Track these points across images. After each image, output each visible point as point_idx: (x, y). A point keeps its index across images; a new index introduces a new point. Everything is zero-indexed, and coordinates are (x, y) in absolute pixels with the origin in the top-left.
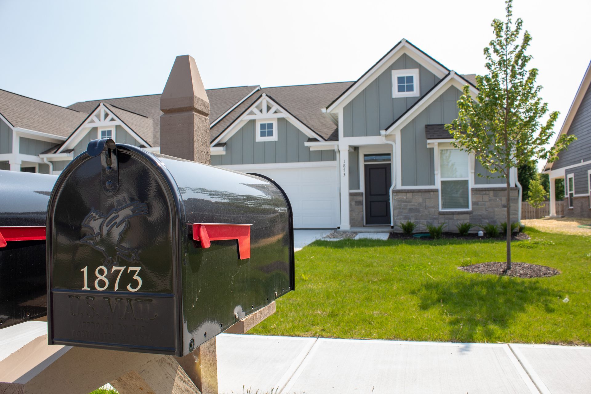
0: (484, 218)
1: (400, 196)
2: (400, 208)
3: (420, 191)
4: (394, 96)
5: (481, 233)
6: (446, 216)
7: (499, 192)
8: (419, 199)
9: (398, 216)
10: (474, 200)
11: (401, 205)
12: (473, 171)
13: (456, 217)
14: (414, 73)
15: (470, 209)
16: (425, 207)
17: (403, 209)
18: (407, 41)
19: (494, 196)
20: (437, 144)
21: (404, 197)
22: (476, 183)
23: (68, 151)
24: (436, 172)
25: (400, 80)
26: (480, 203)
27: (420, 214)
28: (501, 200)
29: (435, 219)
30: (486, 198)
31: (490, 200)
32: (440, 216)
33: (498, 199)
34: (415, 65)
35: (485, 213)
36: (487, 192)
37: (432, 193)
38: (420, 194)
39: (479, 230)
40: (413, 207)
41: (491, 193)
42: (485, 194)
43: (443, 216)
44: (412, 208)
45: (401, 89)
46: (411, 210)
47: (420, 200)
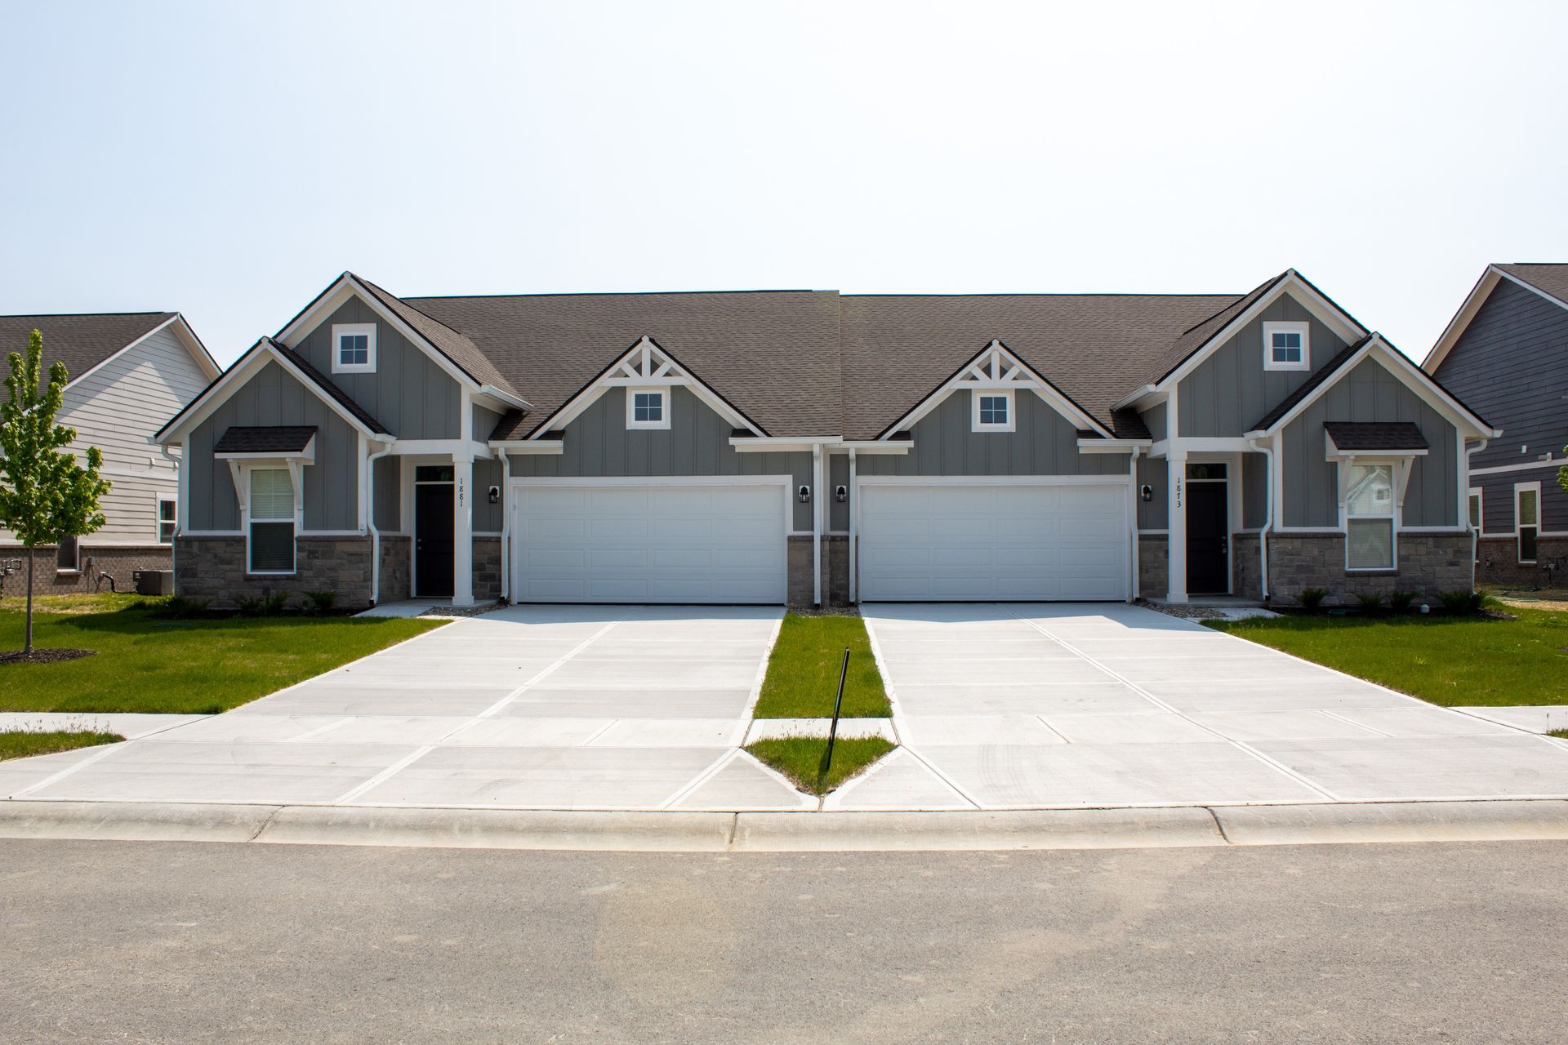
0: (1418, 583)
1: (1282, 545)
2: (1281, 566)
3: (1315, 536)
4: (1266, 368)
5: (1426, 608)
6: (1358, 579)
7: (1442, 539)
8: (1313, 549)
9: (1278, 578)
10: (1403, 553)
11: (1283, 560)
12: (1401, 504)
13: (1373, 580)
14: (1301, 329)
15: (1395, 568)
16: (1324, 563)
17: (1286, 566)
18: (1297, 274)
19: (1435, 547)
20: (1353, 457)
21: (1288, 545)
22: (1404, 524)
23: (550, 435)
24: (1340, 505)
25: (1278, 339)
26: (1412, 557)
27: (1315, 576)
28: (1446, 552)
29: (1339, 583)
30: (1422, 550)
31: (1428, 554)
32: (1348, 579)
33: (1441, 552)
34: (1302, 314)
35: (1420, 575)
36: (1424, 540)
37: (1335, 540)
38: (1316, 541)
39: (1422, 604)
40: (1304, 563)
41: (1431, 541)
42: (1421, 543)
43: (1353, 579)
44: (1302, 566)
45: (1278, 356)
46: (1299, 568)
47: (1316, 552)
